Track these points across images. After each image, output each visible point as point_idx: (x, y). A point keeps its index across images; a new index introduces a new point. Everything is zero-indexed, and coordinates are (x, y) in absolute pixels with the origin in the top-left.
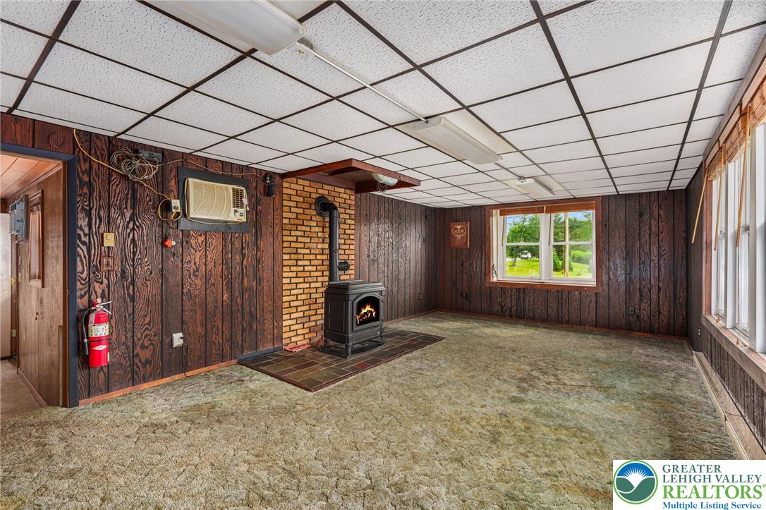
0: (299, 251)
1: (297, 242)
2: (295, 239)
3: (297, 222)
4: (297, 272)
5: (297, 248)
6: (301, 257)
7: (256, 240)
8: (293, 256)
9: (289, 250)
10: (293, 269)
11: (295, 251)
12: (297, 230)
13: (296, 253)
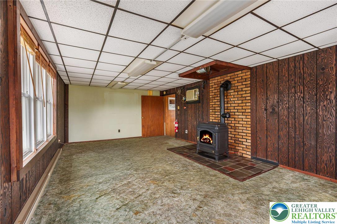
0: (216, 108)
1: (215, 104)
2: (214, 103)
3: (215, 96)
4: (215, 117)
5: (215, 107)
6: (217, 111)
7: (202, 105)
8: (213, 111)
9: (212, 108)
10: (213, 116)
11: (214, 108)
12: (215, 99)
13: (215, 109)
